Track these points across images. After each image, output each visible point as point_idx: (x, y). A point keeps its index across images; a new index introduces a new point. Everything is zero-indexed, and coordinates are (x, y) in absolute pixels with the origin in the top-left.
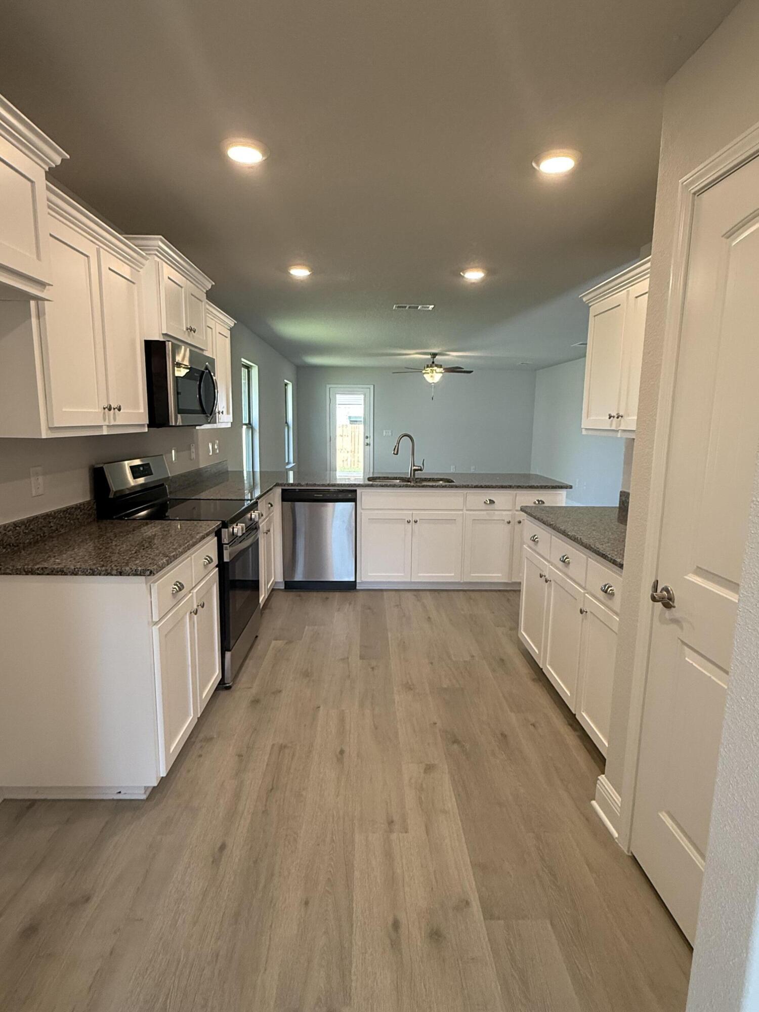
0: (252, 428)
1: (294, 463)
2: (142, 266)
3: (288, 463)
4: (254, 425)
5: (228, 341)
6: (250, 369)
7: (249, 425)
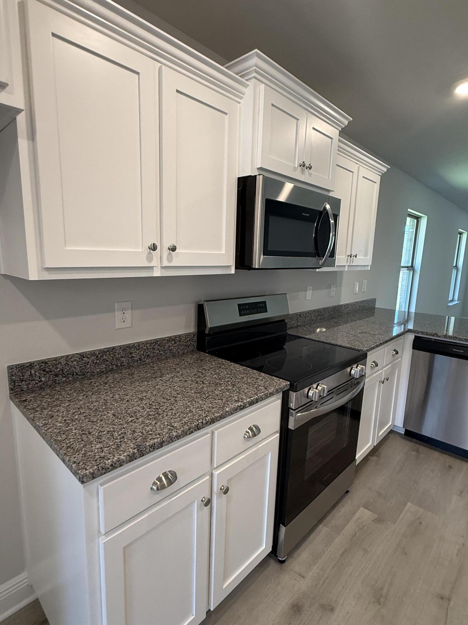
0: (414, 270)
1: (458, 301)
2: (242, 95)
3: (453, 300)
4: (416, 268)
5: (377, 187)
6: (420, 220)
7: (411, 268)
